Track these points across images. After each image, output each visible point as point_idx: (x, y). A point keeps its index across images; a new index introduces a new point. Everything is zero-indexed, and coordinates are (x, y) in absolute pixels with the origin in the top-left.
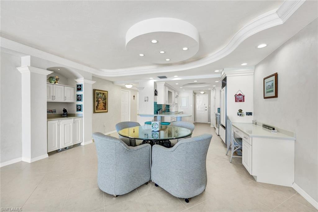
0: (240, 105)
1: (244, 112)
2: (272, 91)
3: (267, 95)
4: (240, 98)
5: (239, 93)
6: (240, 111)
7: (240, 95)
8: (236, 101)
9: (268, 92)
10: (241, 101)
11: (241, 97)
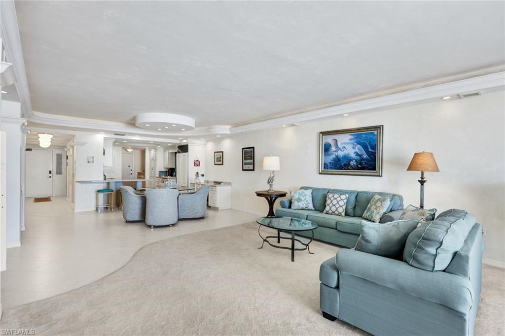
0: (197, 169)
1: (200, 174)
2: (220, 161)
3: (216, 163)
4: (197, 164)
5: (197, 159)
6: (197, 173)
7: (197, 161)
8: (195, 166)
9: (217, 161)
10: (198, 166)
11: (198, 162)
